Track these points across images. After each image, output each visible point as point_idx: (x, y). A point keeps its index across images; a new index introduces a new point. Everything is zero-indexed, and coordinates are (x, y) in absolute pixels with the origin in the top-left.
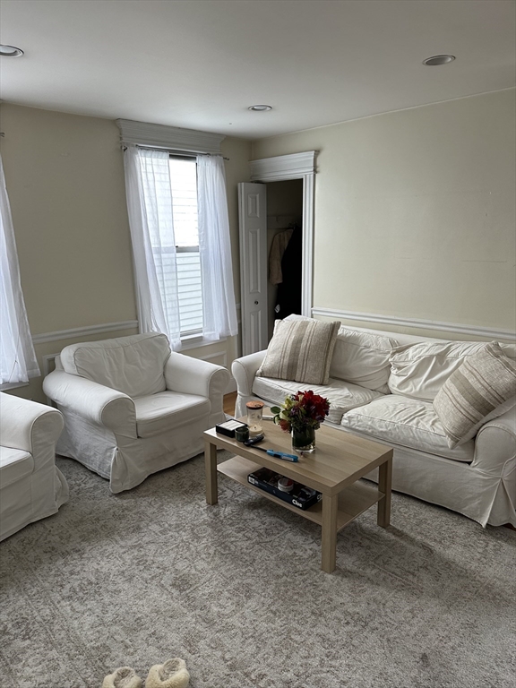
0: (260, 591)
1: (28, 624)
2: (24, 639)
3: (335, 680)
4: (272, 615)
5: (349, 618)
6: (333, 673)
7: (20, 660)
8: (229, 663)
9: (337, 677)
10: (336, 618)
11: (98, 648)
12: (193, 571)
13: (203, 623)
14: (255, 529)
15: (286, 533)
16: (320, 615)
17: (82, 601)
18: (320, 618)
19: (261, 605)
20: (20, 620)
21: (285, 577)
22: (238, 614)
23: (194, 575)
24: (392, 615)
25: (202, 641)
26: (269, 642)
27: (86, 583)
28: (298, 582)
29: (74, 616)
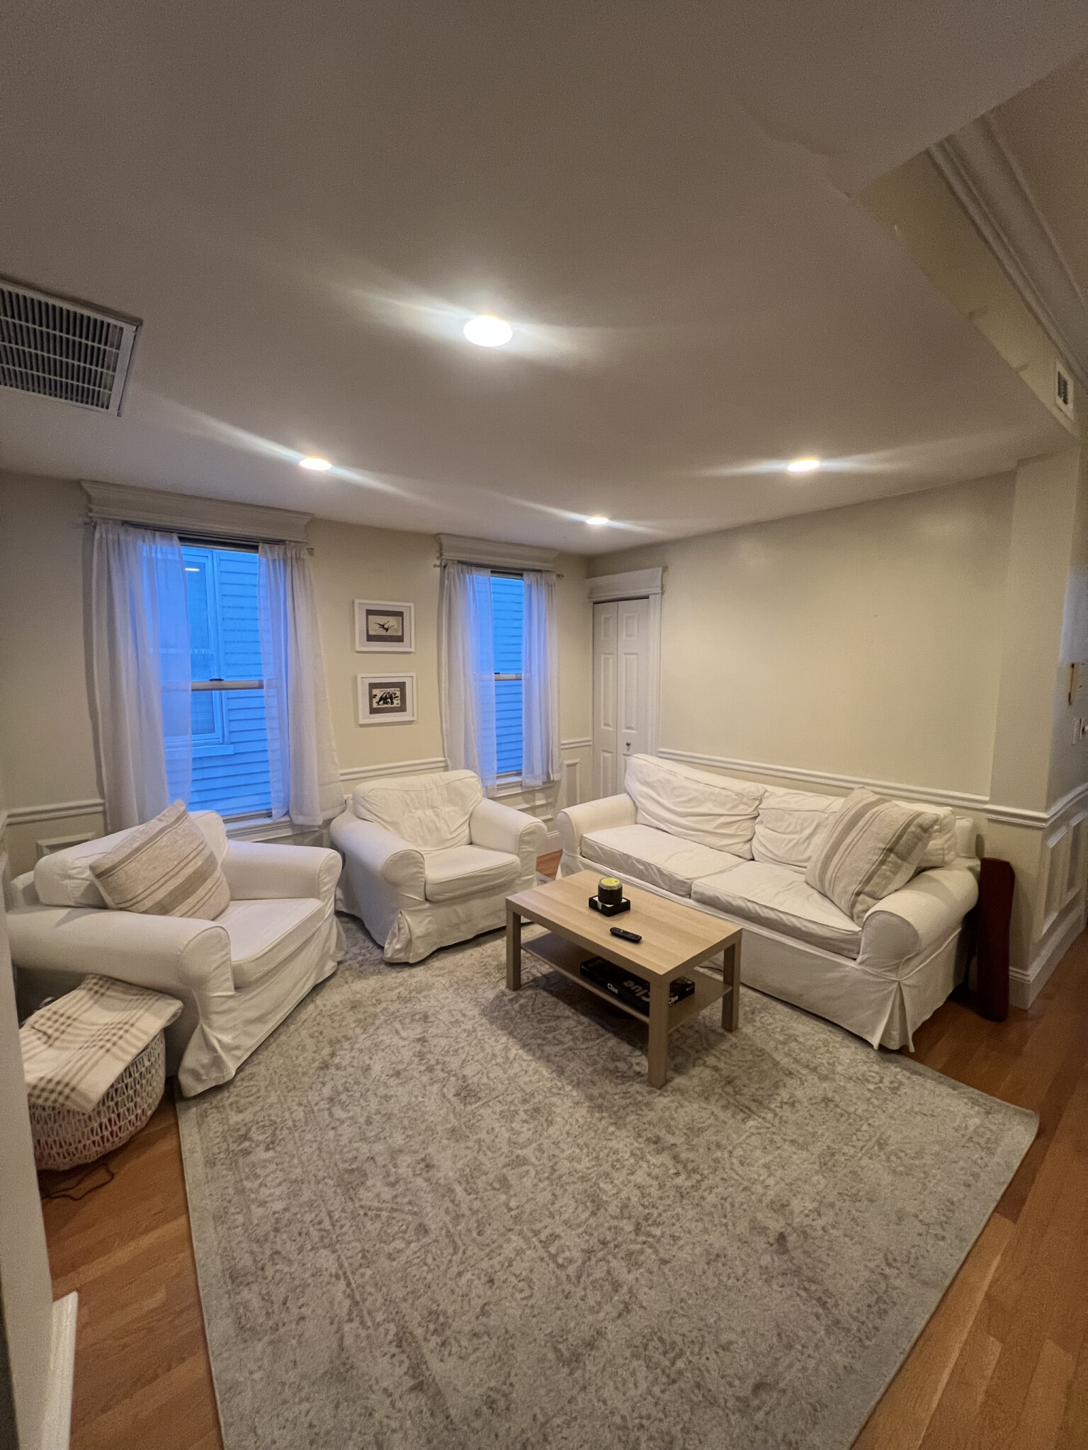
0: (566, 1116)
1: (276, 1128)
2: (267, 1149)
3: (653, 1257)
4: (577, 1151)
5: (680, 1167)
6: (651, 1246)
7: (257, 1176)
8: (513, 1213)
9: (656, 1252)
10: (663, 1164)
11: (352, 1171)
12: (485, 1080)
13: (488, 1152)
14: (569, 1031)
15: (608, 1039)
16: (642, 1158)
17: (344, 1107)
18: (641, 1163)
19: (565, 1136)
20: (267, 1123)
21: (600, 1100)
22: (534, 1145)
23: (484, 1084)
24: (740, 1169)
25: (484, 1178)
26: (570, 1188)
27: (352, 1082)
28: (615, 1109)
29: (332, 1125)
